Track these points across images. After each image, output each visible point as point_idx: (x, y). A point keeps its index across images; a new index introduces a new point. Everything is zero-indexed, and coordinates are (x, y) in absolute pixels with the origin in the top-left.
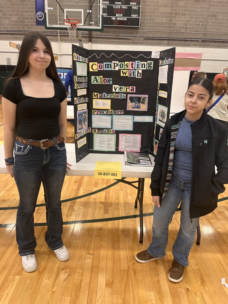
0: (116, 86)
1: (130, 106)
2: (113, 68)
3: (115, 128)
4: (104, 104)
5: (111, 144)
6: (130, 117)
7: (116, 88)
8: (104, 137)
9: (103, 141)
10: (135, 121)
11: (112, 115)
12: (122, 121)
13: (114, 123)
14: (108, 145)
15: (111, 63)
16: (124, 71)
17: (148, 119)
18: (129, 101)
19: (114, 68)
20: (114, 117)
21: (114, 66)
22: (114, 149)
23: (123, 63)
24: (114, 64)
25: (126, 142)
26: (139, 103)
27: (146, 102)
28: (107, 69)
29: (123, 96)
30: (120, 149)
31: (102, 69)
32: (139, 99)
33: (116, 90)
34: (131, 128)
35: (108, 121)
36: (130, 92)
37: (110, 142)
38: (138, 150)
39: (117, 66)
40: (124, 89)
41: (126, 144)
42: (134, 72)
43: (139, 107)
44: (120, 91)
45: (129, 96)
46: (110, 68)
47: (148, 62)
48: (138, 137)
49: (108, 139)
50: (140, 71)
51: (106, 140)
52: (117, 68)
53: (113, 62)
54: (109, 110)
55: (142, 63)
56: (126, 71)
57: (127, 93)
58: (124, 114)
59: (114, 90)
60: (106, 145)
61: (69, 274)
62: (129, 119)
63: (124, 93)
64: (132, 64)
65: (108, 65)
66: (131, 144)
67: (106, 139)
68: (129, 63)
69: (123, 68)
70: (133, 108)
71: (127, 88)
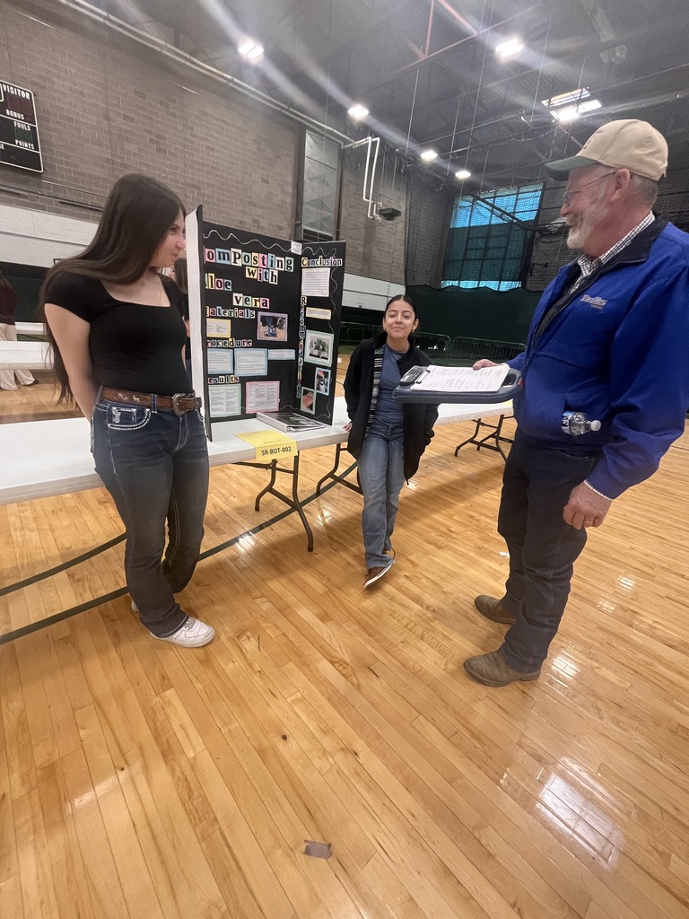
0: (239, 295)
1: (262, 332)
2: (233, 261)
3: (240, 372)
4: (218, 329)
5: (233, 403)
6: (262, 352)
7: (239, 298)
8: (220, 391)
9: (220, 398)
10: (271, 357)
11: (233, 349)
12: (249, 358)
13: (237, 364)
14: (228, 404)
15: (228, 251)
16: (251, 269)
17: (288, 354)
18: (260, 323)
19: (235, 262)
20: (238, 352)
21: (235, 258)
22: (238, 412)
23: (249, 255)
24: (235, 253)
25: (257, 397)
26: (275, 327)
27: (285, 326)
28: (222, 262)
29: (251, 315)
30: (249, 410)
31: (214, 261)
32: (274, 321)
33: (238, 302)
34: (263, 372)
35: (225, 360)
36: (262, 307)
37: (231, 400)
38: (276, 408)
39: (239, 258)
40: (252, 302)
41: (258, 400)
42: (266, 273)
43: (275, 335)
44: (245, 305)
45: (260, 313)
46: (228, 259)
47: (287, 258)
48: (276, 385)
49: (227, 394)
50: (276, 273)
51: (224, 396)
52: (239, 263)
53: (232, 250)
54: (227, 339)
55: (278, 258)
56: (254, 269)
57: (257, 310)
58: (254, 347)
59: (235, 303)
60: (224, 406)
61: (257, 637)
62: (260, 355)
63: (252, 309)
64: (263, 258)
65: (224, 254)
66: (264, 399)
67: (224, 394)
68: (259, 256)
69: (249, 264)
70: (267, 335)
71: (256, 301)
